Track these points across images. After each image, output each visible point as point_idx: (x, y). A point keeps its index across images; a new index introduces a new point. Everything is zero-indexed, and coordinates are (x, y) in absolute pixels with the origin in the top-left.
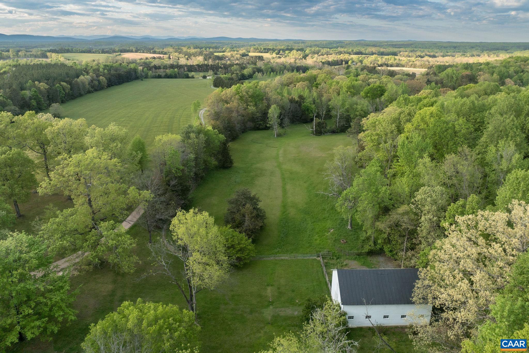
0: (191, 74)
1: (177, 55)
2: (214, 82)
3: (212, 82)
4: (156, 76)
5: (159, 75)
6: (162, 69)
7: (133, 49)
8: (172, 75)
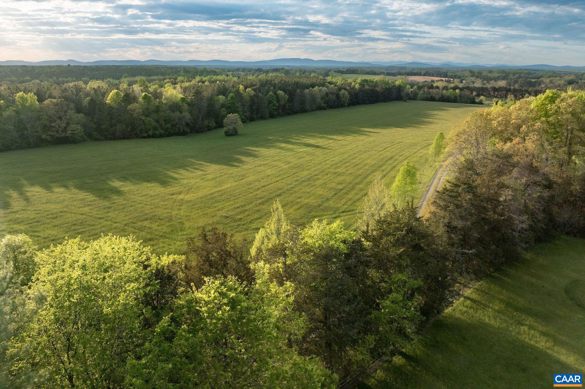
0: (478, 99)
1: (473, 80)
5: (432, 96)
6: (437, 90)
7: (423, 72)
8: (451, 97)
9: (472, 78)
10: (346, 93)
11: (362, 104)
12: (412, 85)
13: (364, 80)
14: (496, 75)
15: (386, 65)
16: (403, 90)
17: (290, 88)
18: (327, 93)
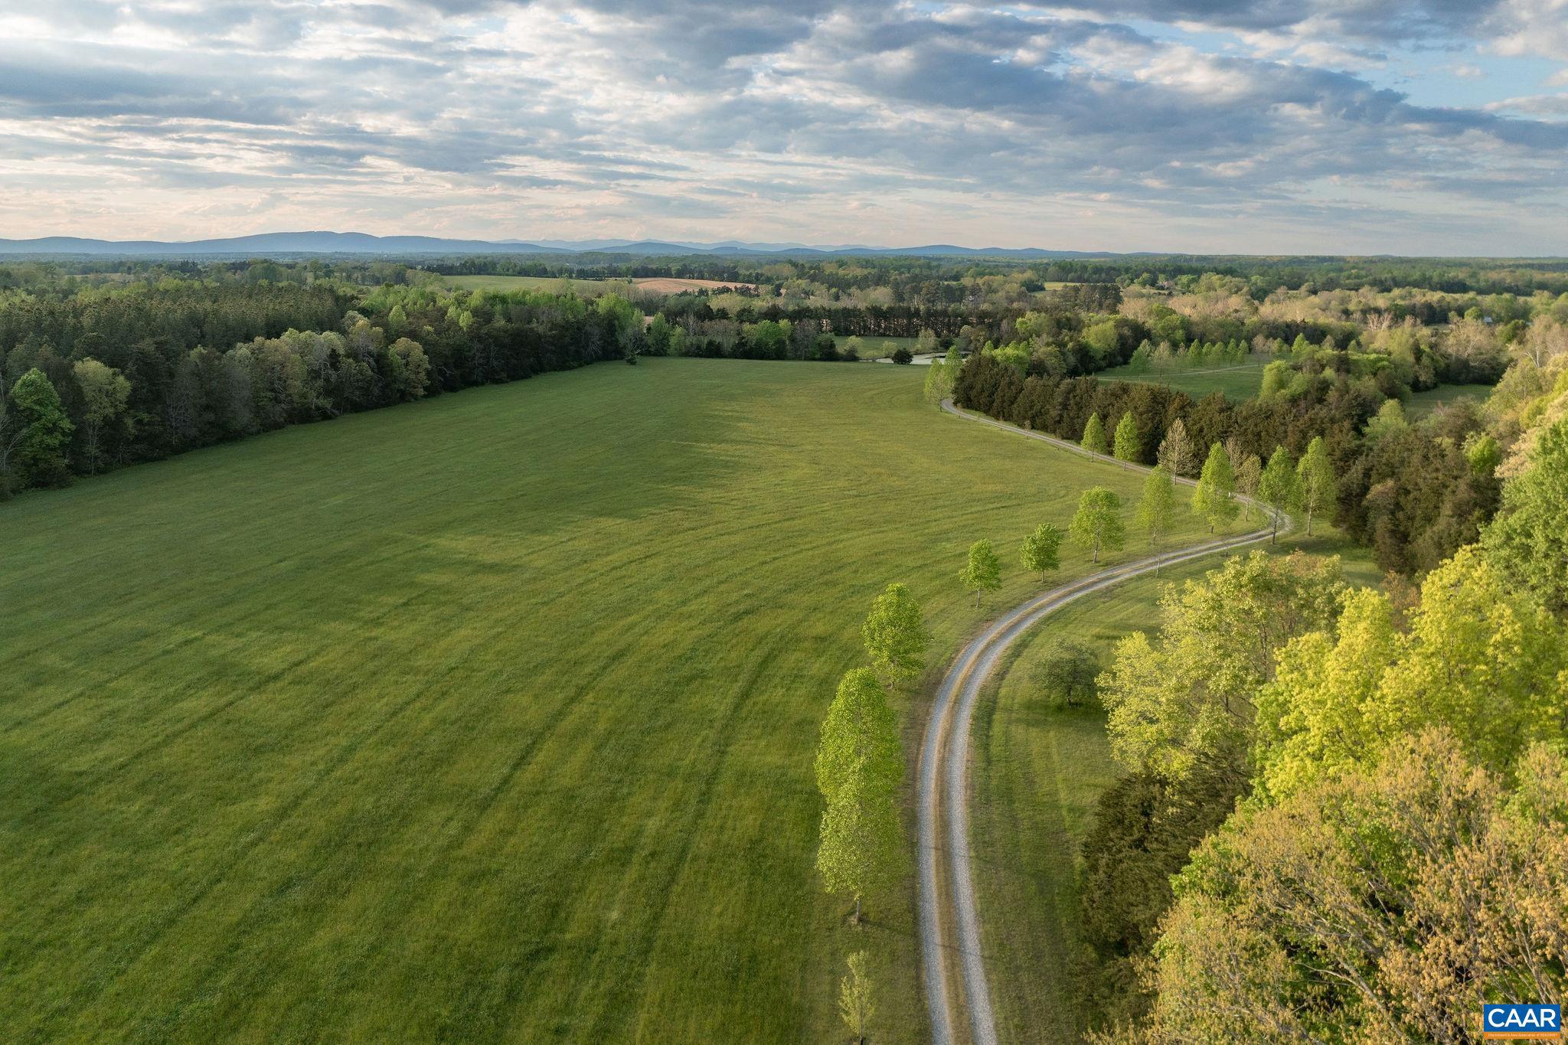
0: (843, 345)
1: (803, 286)
2: (961, 379)
3: (951, 385)
4: (698, 347)
5: (710, 343)
6: (725, 321)
7: (675, 267)
8: (767, 344)
9: (800, 281)
10: (417, 348)
11: (483, 384)
12: (649, 306)
13: (495, 297)
14: (859, 272)
15: (578, 249)
16: (623, 328)
17: (147, 345)
18: (334, 355)
